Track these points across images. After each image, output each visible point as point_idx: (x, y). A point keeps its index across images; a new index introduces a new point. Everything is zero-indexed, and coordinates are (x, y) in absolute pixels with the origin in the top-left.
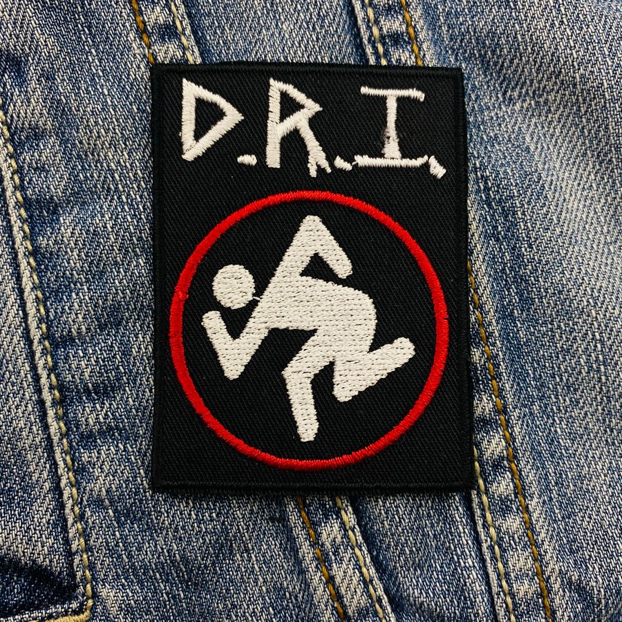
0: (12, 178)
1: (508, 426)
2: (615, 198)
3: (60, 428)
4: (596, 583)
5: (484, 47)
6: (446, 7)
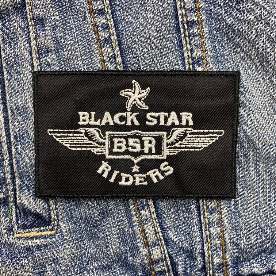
0: (37, 67)
2: (274, 96)
4: (243, 243)
6: (215, 10)
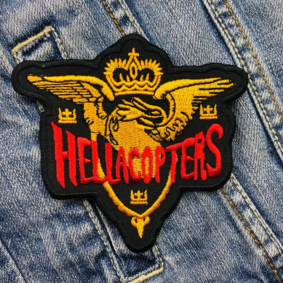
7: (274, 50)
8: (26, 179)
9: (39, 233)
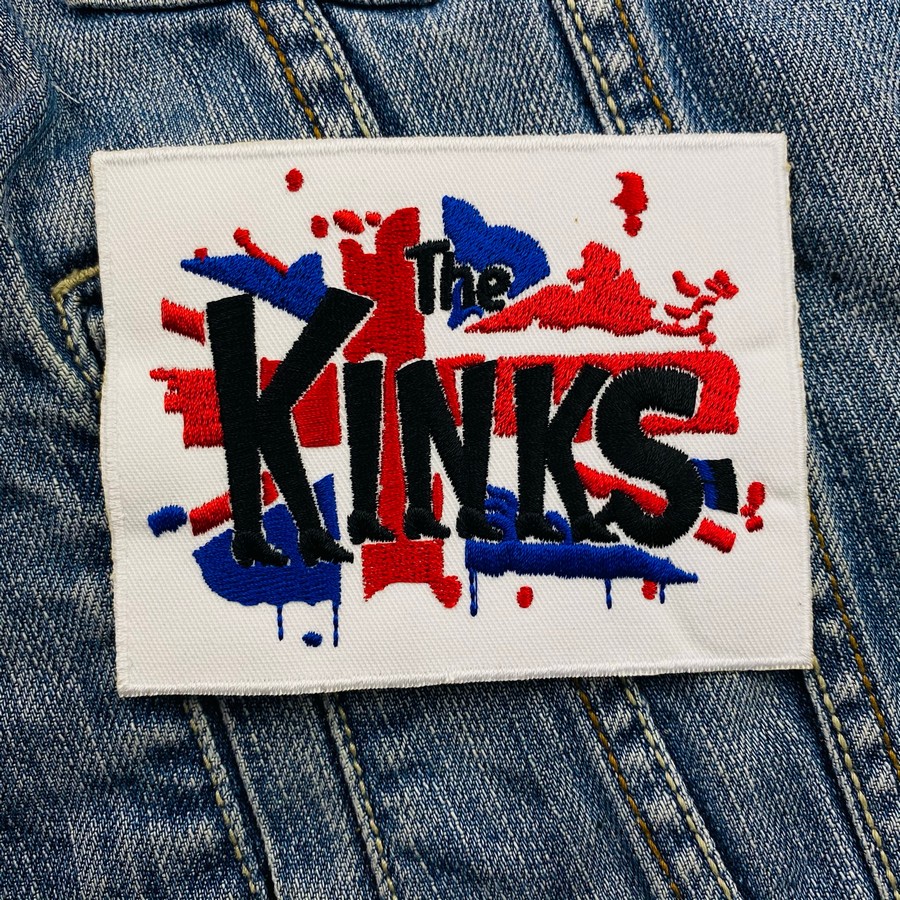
1: (880, 707)
3: (355, 769)
5: (802, 246)
7: (836, 370)
8: (50, 663)
9: (65, 826)
